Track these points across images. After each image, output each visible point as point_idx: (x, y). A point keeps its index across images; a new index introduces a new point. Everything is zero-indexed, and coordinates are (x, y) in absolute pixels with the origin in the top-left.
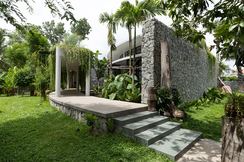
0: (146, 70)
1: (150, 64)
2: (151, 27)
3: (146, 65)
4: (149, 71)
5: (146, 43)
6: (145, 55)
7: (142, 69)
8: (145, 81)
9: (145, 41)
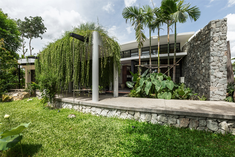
0: (217, 68)
1: (222, 62)
2: (222, 27)
3: (217, 63)
4: (221, 69)
5: (216, 42)
6: (215, 54)
7: (212, 67)
8: (215, 79)
9: (215, 41)
